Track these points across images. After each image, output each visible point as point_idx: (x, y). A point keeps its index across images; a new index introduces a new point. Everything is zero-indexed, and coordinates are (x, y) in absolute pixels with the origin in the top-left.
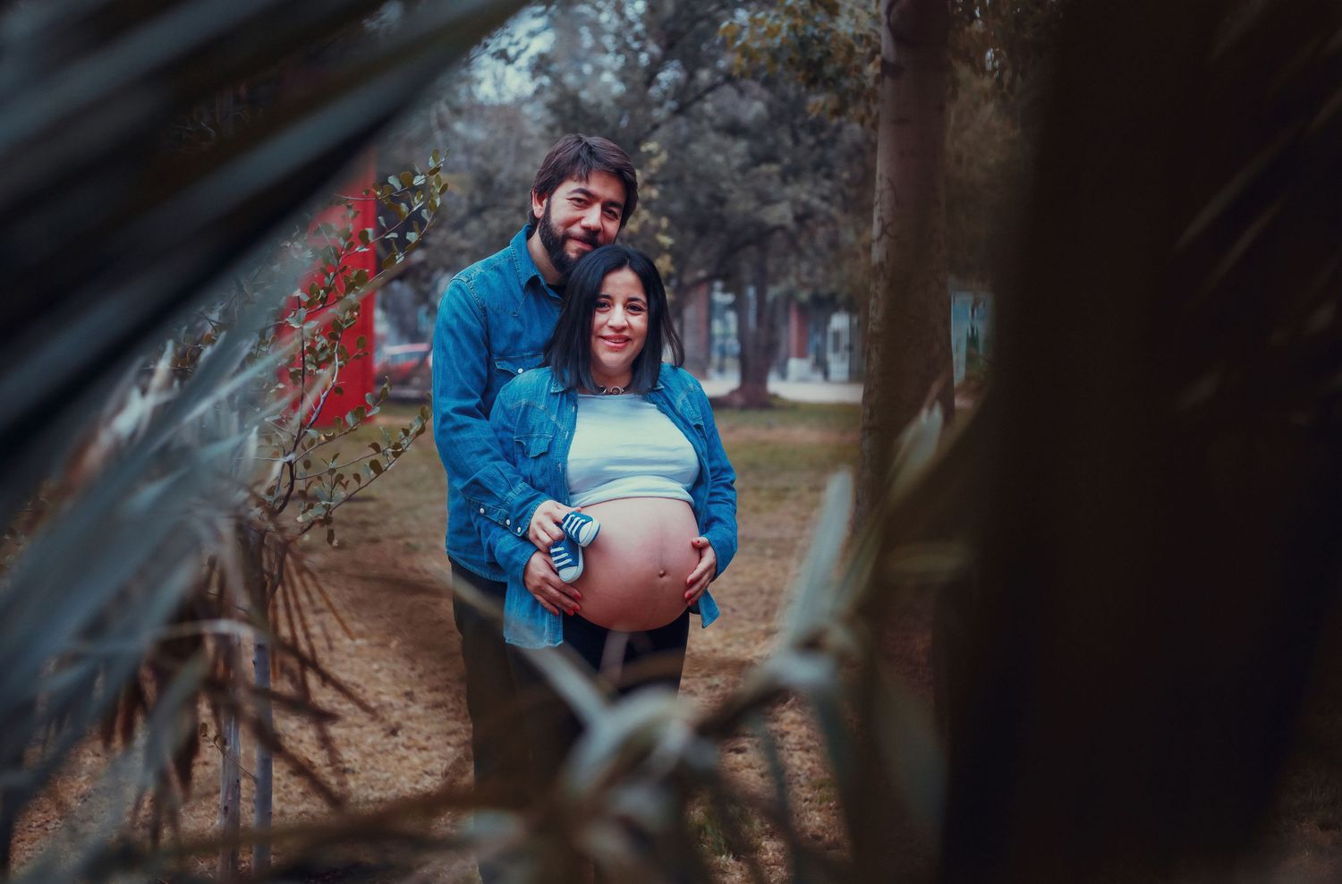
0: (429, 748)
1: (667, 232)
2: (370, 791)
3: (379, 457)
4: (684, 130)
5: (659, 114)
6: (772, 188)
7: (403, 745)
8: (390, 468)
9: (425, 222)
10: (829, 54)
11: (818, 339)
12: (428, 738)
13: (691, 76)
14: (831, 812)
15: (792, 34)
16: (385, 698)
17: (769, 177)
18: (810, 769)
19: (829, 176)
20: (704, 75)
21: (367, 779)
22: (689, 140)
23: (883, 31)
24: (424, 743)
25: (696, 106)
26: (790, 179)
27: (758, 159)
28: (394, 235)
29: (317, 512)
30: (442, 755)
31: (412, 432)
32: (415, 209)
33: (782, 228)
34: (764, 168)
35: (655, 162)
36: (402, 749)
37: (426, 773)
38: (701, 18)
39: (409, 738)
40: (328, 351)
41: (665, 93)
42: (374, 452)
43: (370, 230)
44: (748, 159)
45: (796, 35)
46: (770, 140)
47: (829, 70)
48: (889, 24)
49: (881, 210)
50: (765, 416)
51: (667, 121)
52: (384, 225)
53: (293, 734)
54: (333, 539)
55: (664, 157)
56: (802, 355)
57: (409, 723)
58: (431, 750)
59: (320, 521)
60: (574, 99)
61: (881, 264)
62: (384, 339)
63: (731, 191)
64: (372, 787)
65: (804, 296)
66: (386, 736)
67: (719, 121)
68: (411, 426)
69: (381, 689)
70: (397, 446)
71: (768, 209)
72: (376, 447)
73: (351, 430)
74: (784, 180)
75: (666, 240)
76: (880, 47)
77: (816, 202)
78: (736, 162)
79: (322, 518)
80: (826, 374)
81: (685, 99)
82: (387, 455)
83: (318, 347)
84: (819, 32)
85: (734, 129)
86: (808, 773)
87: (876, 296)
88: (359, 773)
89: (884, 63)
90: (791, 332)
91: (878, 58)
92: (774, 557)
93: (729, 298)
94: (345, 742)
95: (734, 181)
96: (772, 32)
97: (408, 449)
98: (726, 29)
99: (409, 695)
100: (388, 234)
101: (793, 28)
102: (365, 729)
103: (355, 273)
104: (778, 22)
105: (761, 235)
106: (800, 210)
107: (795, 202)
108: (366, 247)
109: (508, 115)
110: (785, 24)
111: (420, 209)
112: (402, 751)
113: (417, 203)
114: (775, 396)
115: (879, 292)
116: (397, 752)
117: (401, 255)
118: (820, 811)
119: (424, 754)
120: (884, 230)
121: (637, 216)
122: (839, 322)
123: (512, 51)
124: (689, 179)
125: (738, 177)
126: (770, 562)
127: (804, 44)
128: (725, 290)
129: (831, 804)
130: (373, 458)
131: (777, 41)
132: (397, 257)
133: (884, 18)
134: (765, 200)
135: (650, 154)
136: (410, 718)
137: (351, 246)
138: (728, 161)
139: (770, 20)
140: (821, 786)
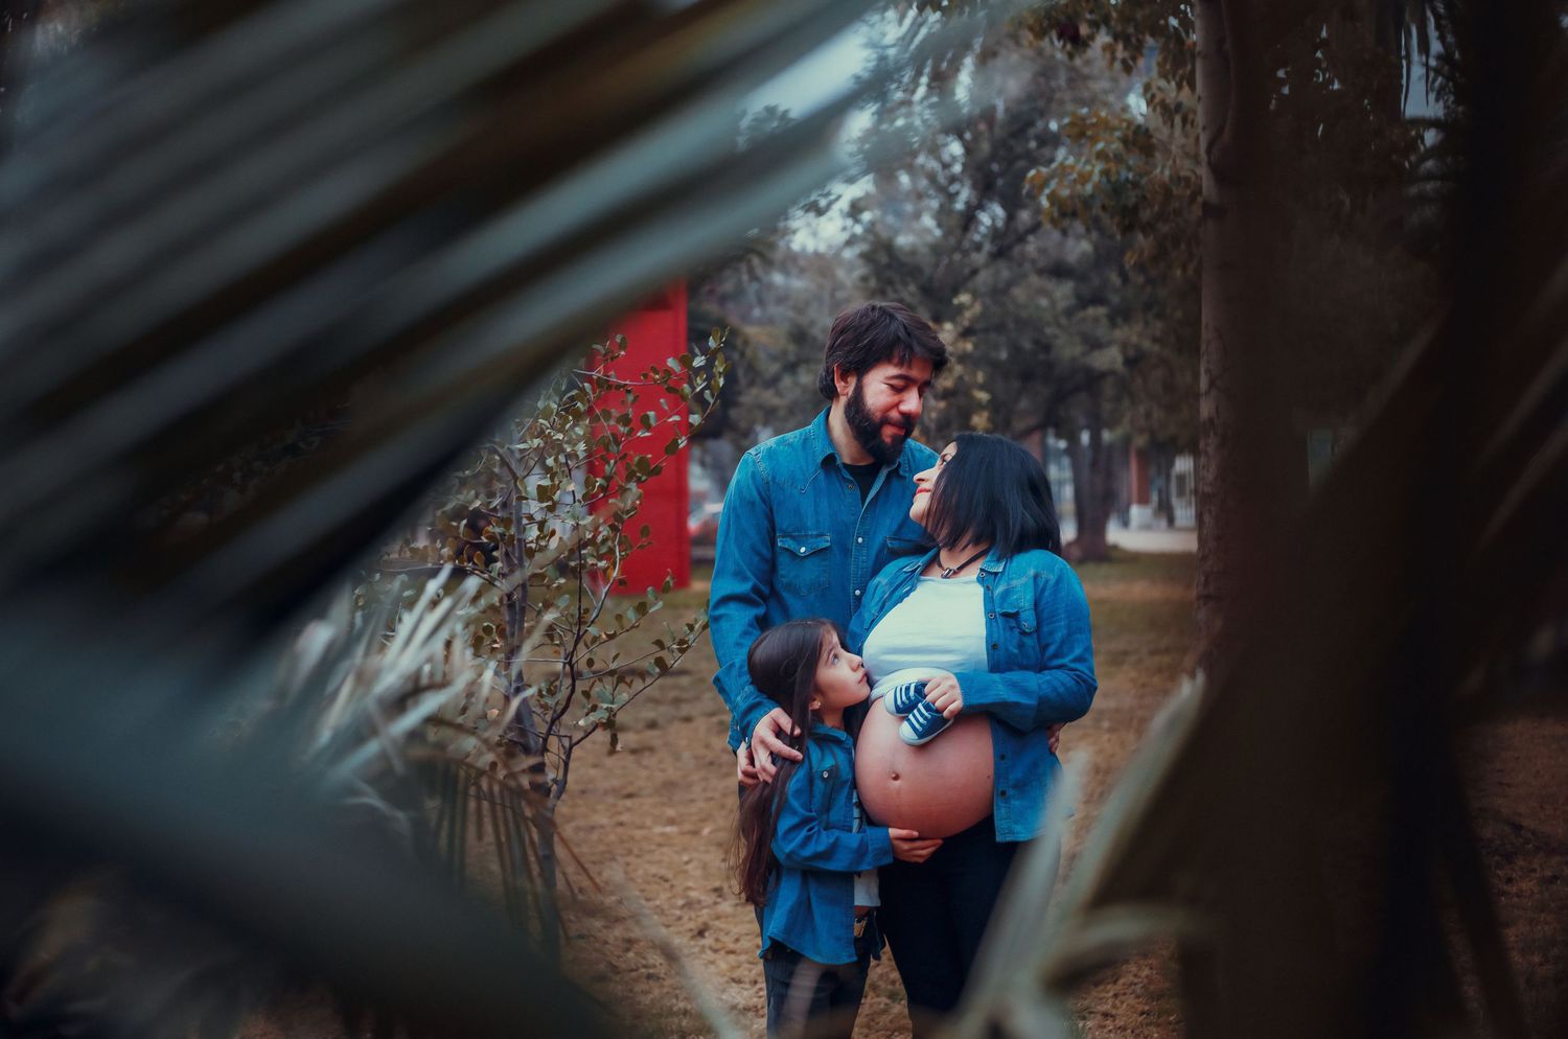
0: (738, 951)
1: (982, 388)
2: (674, 1001)
3: (664, 654)
4: (1005, 274)
5: (979, 258)
6: (1102, 332)
7: (711, 948)
8: (675, 665)
9: (708, 403)
10: (1144, 197)
11: (1160, 482)
12: (737, 940)
13: (1011, 217)
14: (1171, 1027)
15: (1104, 180)
16: (693, 894)
17: (1096, 320)
18: (1147, 977)
19: (1160, 316)
20: (1025, 216)
21: (671, 986)
22: (1010, 284)
23: (1203, 171)
24: (731, 946)
25: (1017, 250)
26: (1119, 320)
27: (1083, 302)
28: (677, 418)
29: (600, 715)
30: (751, 960)
31: (697, 626)
32: (698, 390)
33: (1112, 373)
34: (1091, 311)
35: (968, 314)
36: (709, 952)
37: (733, 980)
38: (1018, 157)
39: (717, 940)
40: (610, 543)
41: (984, 236)
42: (658, 649)
43: (651, 414)
44: (1072, 301)
45: (1109, 181)
46: (1096, 282)
47: (1146, 215)
48: (1209, 163)
49: (1208, 362)
50: (1104, 569)
51: (986, 266)
52: (666, 408)
53: (599, 934)
54: (617, 743)
55: (977, 308)
56: (1143, 500)
57: (717, 923)
58: (740, 954)
59: (603, 724)
60: (888, 247)
61: (1211, 420)
62: (702, 497)
63: (1056, 337)
64: (677, 997)
65: (1140, 441)
66: (693, 937)
67: (1041, 264)
68: (696, 621)
69: (690, 884)
70: (682, 642)
71: (1096, 354)
72: (659, 644)
73: (633, 627)
74: (1112, 320)
75: (983, 396)
76: (1201, 187)
77: (1147, 344)
78: (1062, 305)
79: (604, 721)
80: (1171, 521)
81: (1005, 244)
82: (673, 652)
83: (600, 538)
84: (1134, 176)
85: (1059, 271)
86: (1145, 981)
87: (1206, 453)
88: (663, 979)
89: (1205, 205)
90: (1130, 477)
91: (1200, 199)
92: (1111, 730)
93: (1062, 444)
94: (650, 944)
95: (1059, 325)
96: (1084, 178)
97: (694, 644)
98: (1033, 178)
99: (718, 891)
100: (670, 417)
101: (1105, 173)
102: (672, 929)
103: (636, 459)
104: (1088, 168)
105: (1092, 381)
106: (1131, 353)
107: (1124, 346)
108: (648, 431)
109: (821, 265)
110: (1099, 167)
111: (703, 390)
112: (710, 955)
113: (700, 384)
114: (1115, 547)
115: (1210, 450)
116: (704, 956)
117: (683, 438)
118: (1158, 1025)
119: (732, 957)
120: (1212, 384)
121: (950, 370)
122: (1183, 465)
123: (823, 203)
124: (1011, 326)
125: (1063, 321)
126: (1106, 737)
127: (1116, 189)
128: (1059, 436)
129: (1171, 1018)
130: (658, 655)
131: (1089, 188)
132: (680, 441)
133: (1203, 156)
134: (1095, 345)
135: (961, 308)
136: (718, 918)
137: (632, 431)
138: (1053, 303)
139: (1081, 165)
140: (1159, 997)
